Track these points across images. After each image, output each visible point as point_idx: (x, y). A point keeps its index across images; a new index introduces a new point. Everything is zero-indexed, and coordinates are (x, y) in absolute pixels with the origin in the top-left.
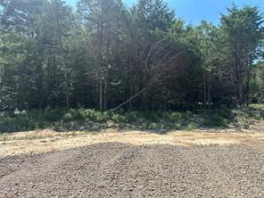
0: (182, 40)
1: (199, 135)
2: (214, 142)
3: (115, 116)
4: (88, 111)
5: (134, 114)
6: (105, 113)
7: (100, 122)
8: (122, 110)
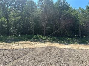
0: (72, 14)
1: (79, 46)
2: (86, 48)
3: (49, 38)
4: (40, 36)
5: (55, 38)
6: (46, 37)
7: (44, 40)
8: (51, 36)
